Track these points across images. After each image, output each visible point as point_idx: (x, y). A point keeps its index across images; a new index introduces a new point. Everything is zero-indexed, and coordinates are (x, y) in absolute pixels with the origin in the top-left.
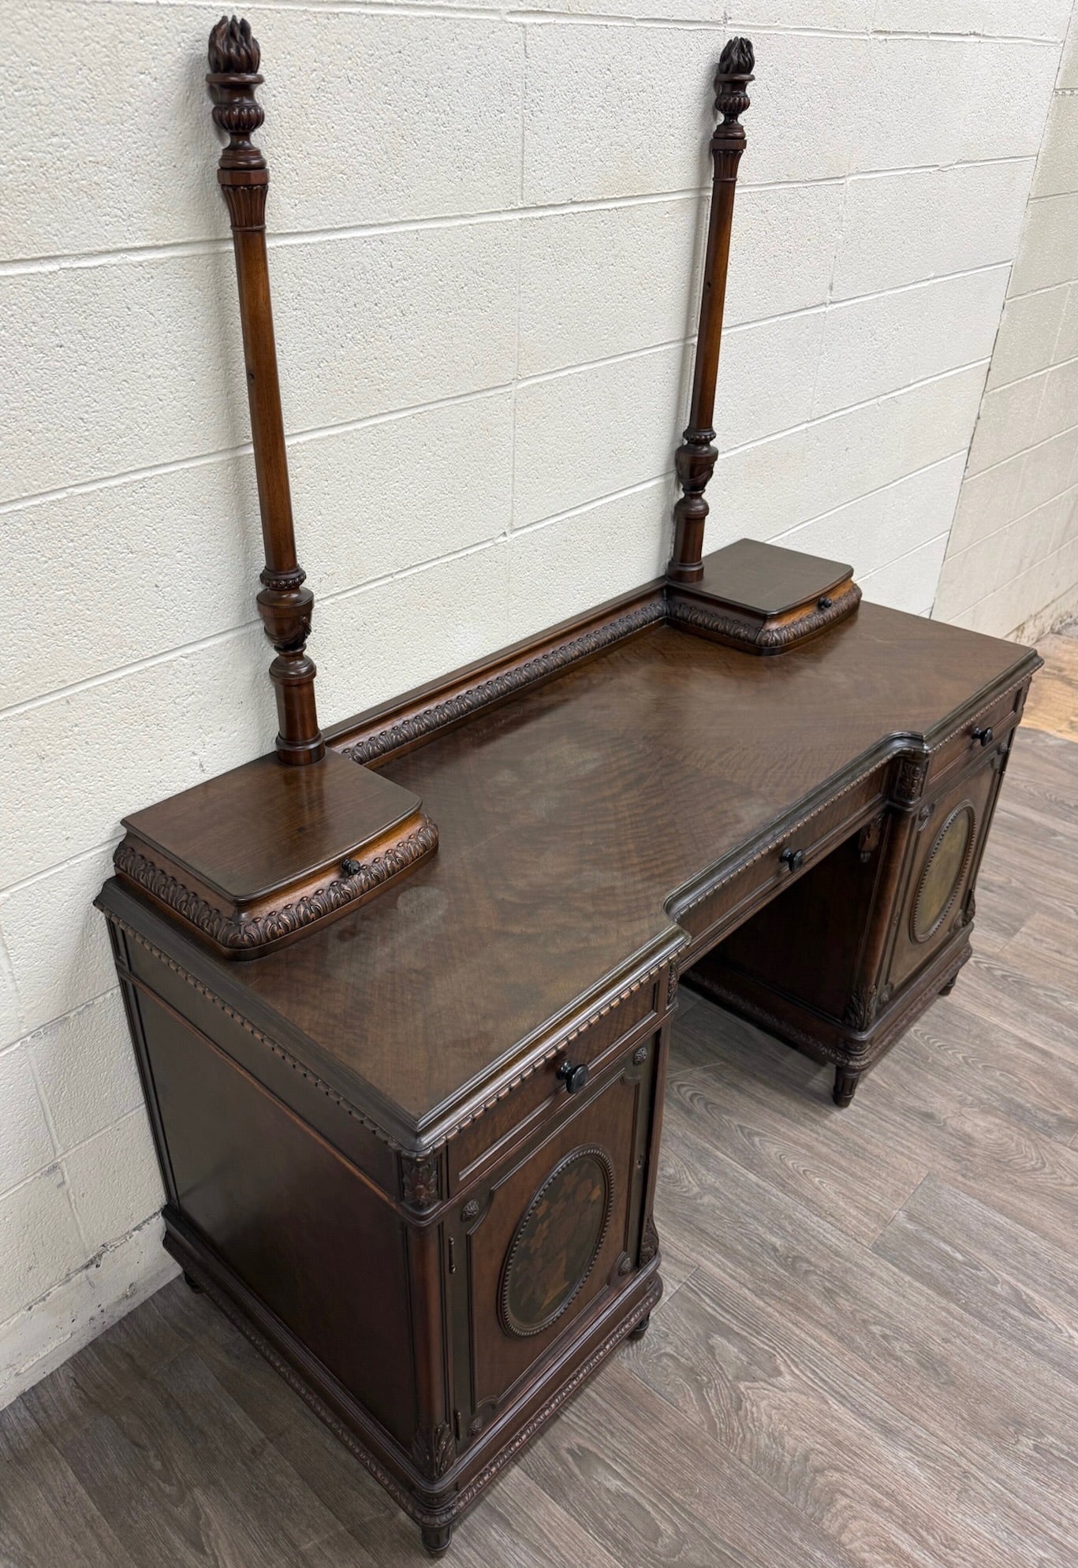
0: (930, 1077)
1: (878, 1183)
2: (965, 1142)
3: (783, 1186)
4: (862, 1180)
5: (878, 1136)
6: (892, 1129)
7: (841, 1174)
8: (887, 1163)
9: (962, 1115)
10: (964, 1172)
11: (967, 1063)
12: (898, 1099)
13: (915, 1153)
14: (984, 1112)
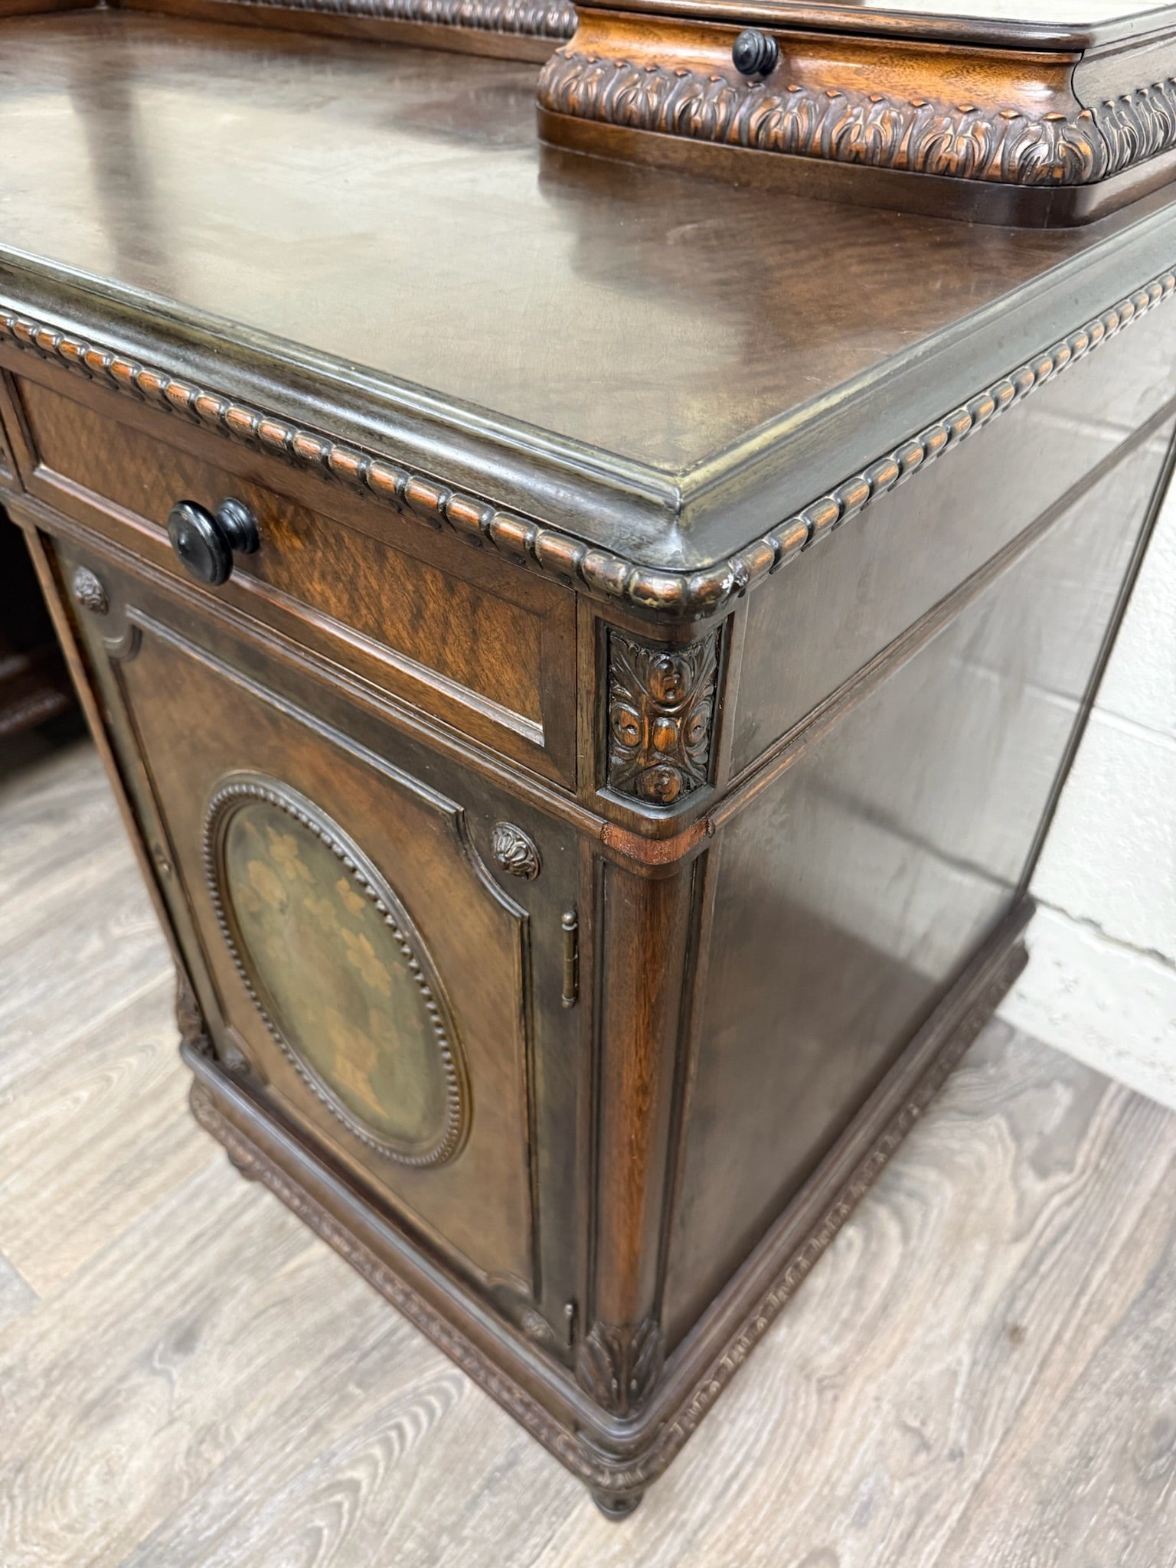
0: (300, 1374)
1: (45, 1194)
2: (95, 1403)
3: (92, 1042)
4: (62, 1167)
5: (157, 1219)
6: (168, 1252)
7: (85, 1134)
8: (87, 1222)
9: (171, 1422)
10: (18, 1375)
11: (335, 1487)
12: (246, 1285)
13: (94, 1284)
14: (167, 1485)
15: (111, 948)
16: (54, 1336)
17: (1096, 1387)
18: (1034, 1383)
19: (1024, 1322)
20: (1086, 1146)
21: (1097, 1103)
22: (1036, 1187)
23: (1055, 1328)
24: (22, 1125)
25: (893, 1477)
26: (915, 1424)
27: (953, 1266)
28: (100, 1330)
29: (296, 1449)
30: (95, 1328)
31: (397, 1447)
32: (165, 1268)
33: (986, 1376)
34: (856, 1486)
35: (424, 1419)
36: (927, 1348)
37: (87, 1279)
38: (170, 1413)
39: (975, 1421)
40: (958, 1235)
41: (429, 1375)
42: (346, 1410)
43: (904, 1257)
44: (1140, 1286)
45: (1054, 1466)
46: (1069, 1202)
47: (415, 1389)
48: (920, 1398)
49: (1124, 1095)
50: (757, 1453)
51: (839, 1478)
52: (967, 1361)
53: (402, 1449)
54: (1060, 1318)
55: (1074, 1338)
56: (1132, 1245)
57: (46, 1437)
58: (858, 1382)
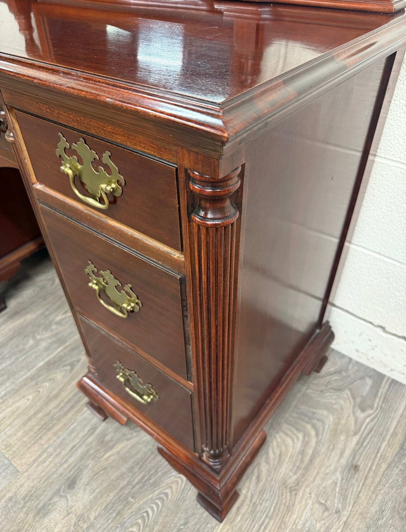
15: (37, 343)
16: (26, 485)
17: (384, 485)
18: (363, 485)
19: (359, 464)
20: (377, 400)
21: (381, 384)
22: (361, 415)
23: (369, 465)
24: (10, 409)
25: (316, 521)
26: (323, 502)
27: (334, 445)
28: (41, 482)
29: (112, 522)
30: (40, 482)
31: (146, 519)
32: (62, 459)
33: (347, 483)
34: (304, 524)
35: (155, 509)
36: (326, 474)
37: (36, 464)
38: (68, 511)
39: (344, 500)
40: (335, 433)
41: (156, 493)
42: (128, 507)
43: (317, 442)
44: (397, 449)
45: (371, 514)
46: (372, 420)
47: (152, 498)
48: (324, 493)
49: (390, 381)
50: (270, 514)
51: (298, 522)
52: (340, 478)
53: (148, 520)
54: (371, 461)
55: (376, 469)
56: (394, 434)
57: (25, 522)
58: (303, 488)
